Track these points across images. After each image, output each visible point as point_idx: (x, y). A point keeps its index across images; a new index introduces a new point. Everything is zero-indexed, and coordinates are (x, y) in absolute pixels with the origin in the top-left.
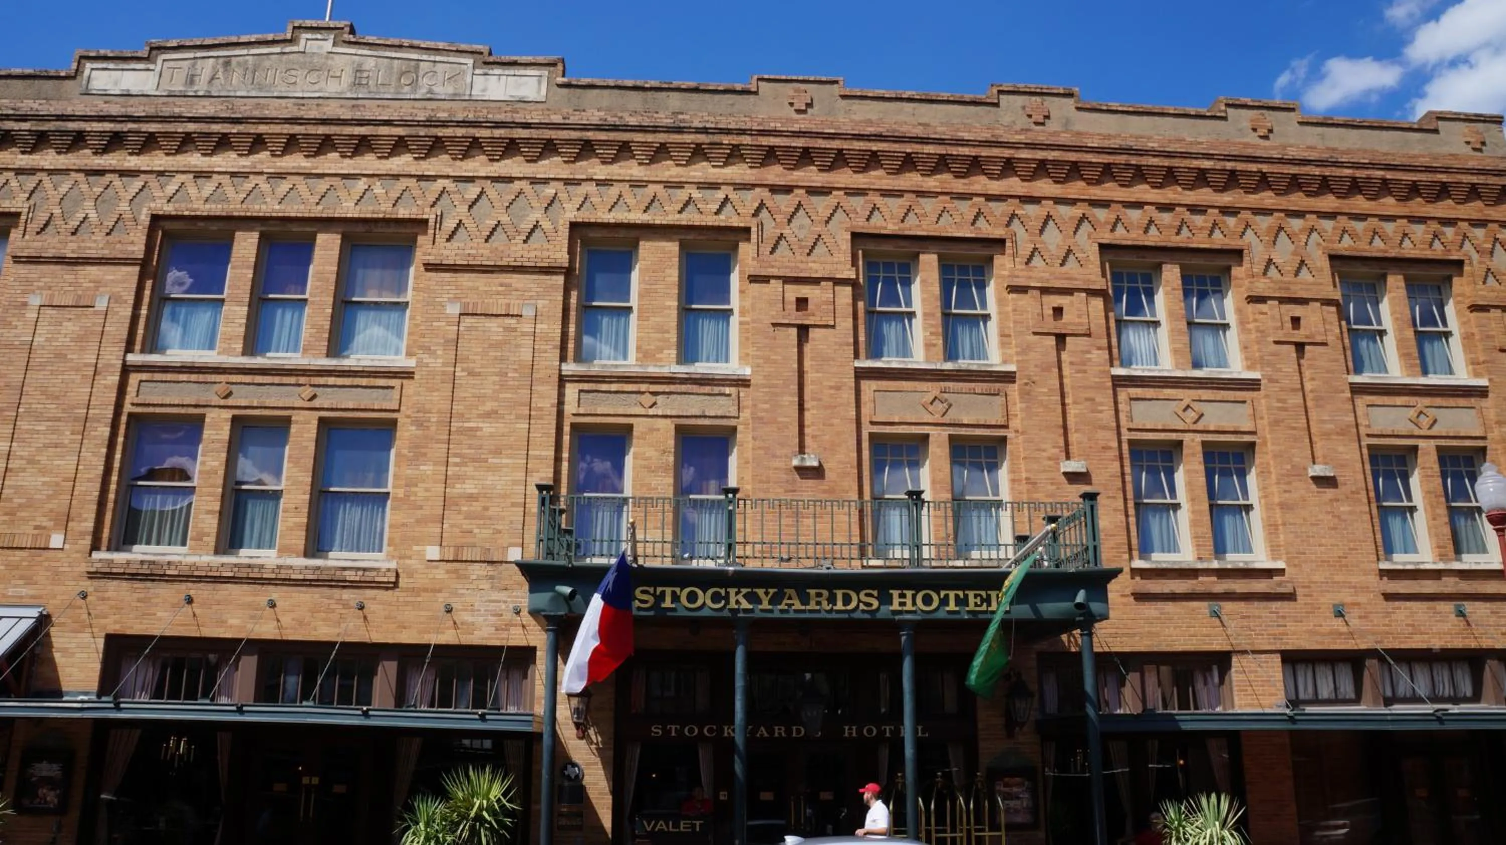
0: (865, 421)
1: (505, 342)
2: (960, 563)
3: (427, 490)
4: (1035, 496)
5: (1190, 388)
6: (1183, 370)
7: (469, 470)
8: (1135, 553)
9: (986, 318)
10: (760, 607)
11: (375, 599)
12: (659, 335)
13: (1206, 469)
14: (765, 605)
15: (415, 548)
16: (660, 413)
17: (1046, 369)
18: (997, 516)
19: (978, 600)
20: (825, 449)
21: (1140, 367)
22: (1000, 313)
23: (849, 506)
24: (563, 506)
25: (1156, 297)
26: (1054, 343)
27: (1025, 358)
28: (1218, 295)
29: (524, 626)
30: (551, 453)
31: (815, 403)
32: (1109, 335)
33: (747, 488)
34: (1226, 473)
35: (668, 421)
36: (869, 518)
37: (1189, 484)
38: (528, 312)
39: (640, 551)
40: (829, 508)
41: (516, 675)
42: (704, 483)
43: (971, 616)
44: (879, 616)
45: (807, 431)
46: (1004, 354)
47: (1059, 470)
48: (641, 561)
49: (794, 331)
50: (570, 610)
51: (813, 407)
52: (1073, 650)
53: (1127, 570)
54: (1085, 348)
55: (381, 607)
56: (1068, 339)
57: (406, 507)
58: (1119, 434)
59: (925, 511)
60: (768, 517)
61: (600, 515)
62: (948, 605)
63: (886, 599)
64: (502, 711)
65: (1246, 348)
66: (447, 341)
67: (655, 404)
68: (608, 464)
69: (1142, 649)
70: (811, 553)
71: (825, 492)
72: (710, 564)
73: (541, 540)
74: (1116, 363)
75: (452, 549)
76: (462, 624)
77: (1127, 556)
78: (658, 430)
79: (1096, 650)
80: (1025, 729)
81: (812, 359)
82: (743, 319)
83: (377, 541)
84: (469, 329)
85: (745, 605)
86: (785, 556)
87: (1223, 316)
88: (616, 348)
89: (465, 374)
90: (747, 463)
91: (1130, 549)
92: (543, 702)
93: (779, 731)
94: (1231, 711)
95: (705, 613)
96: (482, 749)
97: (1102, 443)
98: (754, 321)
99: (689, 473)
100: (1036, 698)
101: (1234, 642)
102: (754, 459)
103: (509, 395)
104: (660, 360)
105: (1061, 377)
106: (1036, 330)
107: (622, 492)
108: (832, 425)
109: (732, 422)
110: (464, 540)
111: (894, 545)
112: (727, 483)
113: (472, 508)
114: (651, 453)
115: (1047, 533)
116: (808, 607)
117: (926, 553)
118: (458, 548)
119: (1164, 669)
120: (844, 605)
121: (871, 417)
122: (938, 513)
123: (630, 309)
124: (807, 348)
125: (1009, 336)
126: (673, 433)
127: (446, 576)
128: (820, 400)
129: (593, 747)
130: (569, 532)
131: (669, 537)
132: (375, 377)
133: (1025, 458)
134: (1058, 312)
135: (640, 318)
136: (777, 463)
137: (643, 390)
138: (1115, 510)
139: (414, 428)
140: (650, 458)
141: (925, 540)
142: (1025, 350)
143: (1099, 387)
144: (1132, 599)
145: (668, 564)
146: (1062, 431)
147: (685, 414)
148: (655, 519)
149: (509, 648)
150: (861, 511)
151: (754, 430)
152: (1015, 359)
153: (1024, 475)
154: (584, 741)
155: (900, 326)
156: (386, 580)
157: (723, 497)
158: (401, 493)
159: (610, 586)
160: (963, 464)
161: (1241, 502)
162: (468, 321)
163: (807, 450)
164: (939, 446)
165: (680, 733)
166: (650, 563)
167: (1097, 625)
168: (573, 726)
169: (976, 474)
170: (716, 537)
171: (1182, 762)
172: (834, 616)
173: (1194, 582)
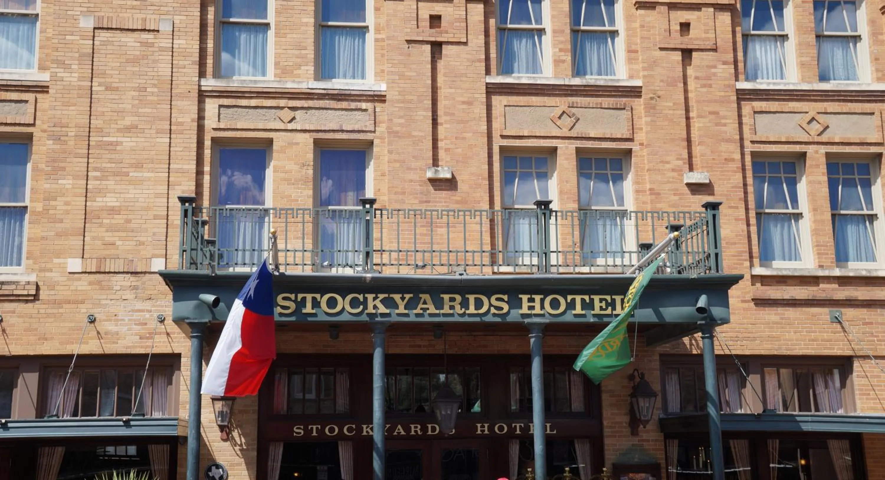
0: (496, 135)
1: (145, 57)
2: (586, 269)
3: (67, 204)
4: (659, 206)
5: (816, 101)
6: (809, 82)
7: (110, 183)
8: (756, 261)
9: (614, 34)
10: (397, 311)
11: (14, 312)
12: (297, 52)
13: (830, 180)
14: (402, 310)
15: (56, 261)
16: (299, 128)
17: (672, 84)
18: (622, 225)
19: (603, 304)
20: (457, 162)
21: (765, 80)
22: (628, 29)
23: (481, 215)
24: (205, 218)
25: (785, 10)
26: (680, 58)
27: (651, 73)
28: (849, 6)
29: (168, 334)
30: (193, 166)
31: (448, 118)
32: (735, 50)
33: (383, 201)
34: (849, 184)
35: (307, 135)
36: (500, 227)
37: (812, 195)
38: (165, 27)
39: (281, 260)
40: (461, 218)
41: (160, 381)
42: (343, 195)
43: (596, 320)
44: (509, 319)
45: (440, 144)
46: (630, 69)
47: (682, 180)
48: (282, 269)
49: (428, 48)
50: (214, 317)
51: (446, 122)
52: (695, 352)
53: (747, 277)
54: (711, 64)
55: (21, 320)
56: (694, 54)
57: (45, 220)
58: (742, 147)
59: (553, 220)
60: (402, 226)
61: (242, 225)
62: (574, 309)
63: (516, 304)
64: (146, 417)
65: (877, 59)
66: (82, 55)
67: (294, 119)
68: (249, 177)
69: (763, 352)
70: (444, 261)
71: (457, 202)
72: (348, 272)
73: (184, 251)
74: (742, 77)
75: (94, 261)
76: (106, 333)
77: (747, 264)
78: (297, 144)
79: (717, 352)
80: (649, 427)
81: (445, 75)
82: (379, 36)
83: (15, 255)
84: (104, 43)
85: (382, 309)
86: (420, 264)
87: (854, 28)
88: (254, 66)
89: (103, 88)
90: (383, 175)
91: (751, 257)
92: (188, 407)
93: (415, 429)
94: (852, 414)
95: (345, 317)
96: (127, 456)
97: (725, 155)
98: (389, 38)
99: (328, 186)
100: (659, 398)
101: (856, 347)
102: (389, 171)
103: (149, 110)
104: (299, 76)
105: (686, 91)
106: (662, 46)
107: (263, 203)
108: (464, 138)
109: (369, 136)
110: (107, 252)
111: (524, 252)
112: (365, 195)
113: (113, 221)
114: (291, 166)
115: (670, 240)
116: (442, 312)
117: (553, 259)
118: (101, 260)
119: (784, 371)
120: (476, 309)
121: (501, 131)
122: (565, 222)
123: (267, 25)
124: (441, 65)
125: (636, 52)
126: (312, 146)
127: (89, 288)
128: (453, 114)
129: (237, 448)
130: (212, 243)
131: (309, 246)
132: (7, 91)
133: (648, 170)
134: (685, 27)
135: (277, 35)
136: (412, 176)
137: (282, 105)
138: (737, 219)
139: (51, 142)
140: (290, 171)
141: (553, 248)
142: (652, 64)
143: (722, 101)
144: (752, 304)
145: (308, 271)
146: (685, 144)
147: (323, 129)
148: (295, 230)
149: (154, 356)
150: (492, 221)
151: (390, 144)
152: (641, 74)
153: (648, 186)
154: (228, 443)
155: (530, 42)
156: (25, 293)
157: (361, 208)
158: (39, 207)
159: (252, 292)
160: (588, 177)
161: (865, 212)
162: (102, 35)
163: (440, 163)
164: (567, 159)
165: (321, 432)
166: (291, 271)
167: (718, 329)
168: (217, 429)
169: (602, 186)
170: (354, 246)
171: (803, 462)
172: (466, 319)
173: (815, 288)
